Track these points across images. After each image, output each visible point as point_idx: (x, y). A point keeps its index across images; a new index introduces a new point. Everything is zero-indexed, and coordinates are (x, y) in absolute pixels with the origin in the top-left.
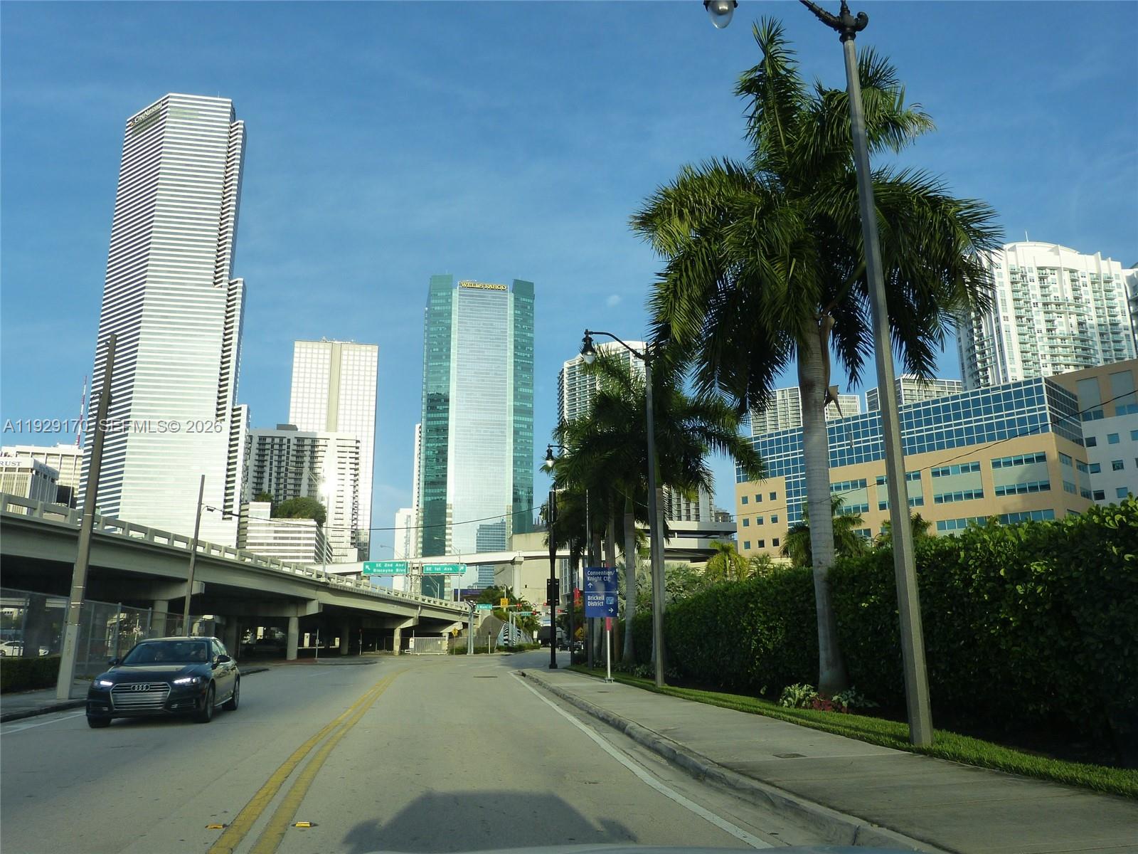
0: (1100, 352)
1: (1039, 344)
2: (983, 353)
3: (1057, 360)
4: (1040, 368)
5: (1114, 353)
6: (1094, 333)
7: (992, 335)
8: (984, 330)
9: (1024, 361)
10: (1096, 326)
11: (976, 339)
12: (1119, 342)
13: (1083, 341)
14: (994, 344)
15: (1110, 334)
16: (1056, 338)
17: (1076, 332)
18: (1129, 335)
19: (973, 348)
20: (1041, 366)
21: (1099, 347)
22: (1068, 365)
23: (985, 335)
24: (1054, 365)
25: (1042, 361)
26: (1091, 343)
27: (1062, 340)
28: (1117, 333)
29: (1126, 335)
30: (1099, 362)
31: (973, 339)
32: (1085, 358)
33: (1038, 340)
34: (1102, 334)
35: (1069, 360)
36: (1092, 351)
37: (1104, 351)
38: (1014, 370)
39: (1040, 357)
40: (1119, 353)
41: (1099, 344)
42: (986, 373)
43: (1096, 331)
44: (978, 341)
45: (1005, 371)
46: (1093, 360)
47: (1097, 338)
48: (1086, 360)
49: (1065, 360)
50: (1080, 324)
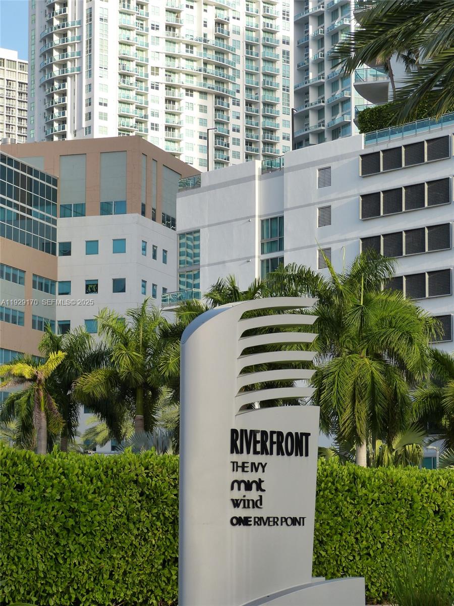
0: (243, 74)
1: (152, 48)
2: (63, 50)
3: (176, 79)
4: (147, 89)
5: (262, 78)
6: (237, 39)
7: (80, 22)
8: (69, 10)
9: (123, 76)
10: (242, 30)
11: (56, 22)
12: (272, 62)
13: (218, 52)
14: (80, 38)
15: (262, 47)
16: (179, 42)
17: (211, 38)
18: (288, 53)
19: (50, 37)
20: (149, 86)
21: (241, 66)
22: (192, 91)
23: (70, 20)
24: (169, 87)
25: (152, 79)
26: (231, 57)
27: (187, 46)
28: (272, 47)
29: (284, 52)
30: (238, 91)
31: (51, 22)
32: (218, 82)
33: (150, 41)
34: (249, 46)
35: (195, 83)
36: (231, 72)
37: (248, 73)
38: (104, 87)
39: (149, 71)
40: (270, 79)
41: (243, 60)
42: (64, 86)
43: (242, 39)
44: (59, 27)
45: (90, 87)
46: (231, 87)
47: (241, 52)
48: (221, 86)
49: (187, 81)
50: (219, 23)
